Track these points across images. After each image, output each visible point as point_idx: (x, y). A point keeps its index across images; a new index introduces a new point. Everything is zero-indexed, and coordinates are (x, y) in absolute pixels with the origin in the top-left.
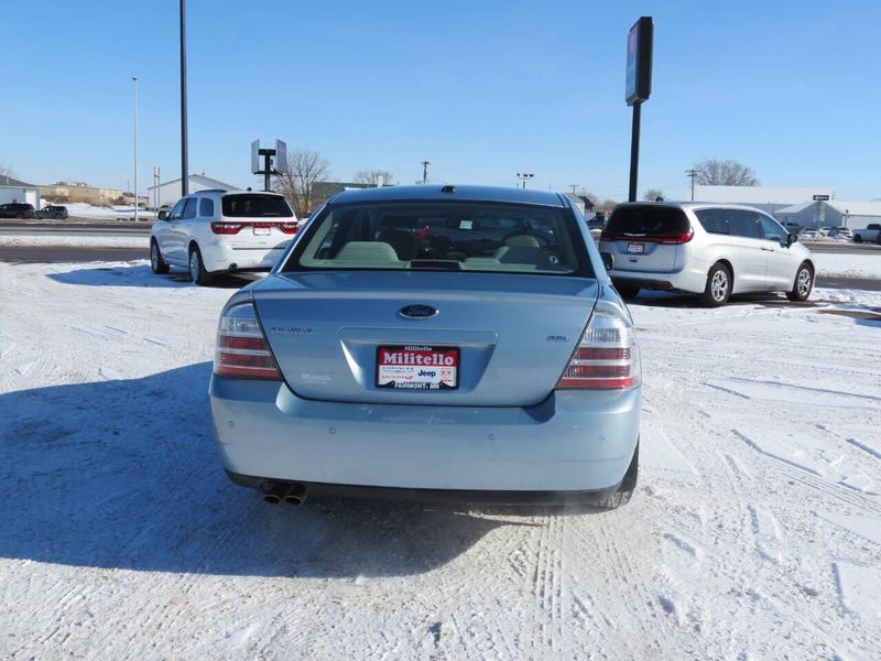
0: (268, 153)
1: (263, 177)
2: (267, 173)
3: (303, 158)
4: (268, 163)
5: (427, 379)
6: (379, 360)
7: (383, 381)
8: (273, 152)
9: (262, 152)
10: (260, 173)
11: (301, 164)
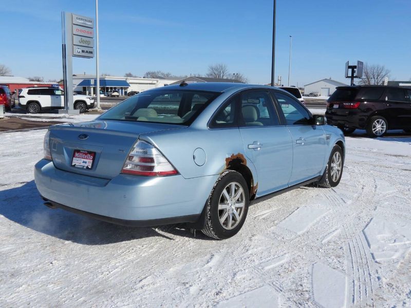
0: (353, 68)
1: (350, 79)
2: (352, 77)
3: (376, 68)
4: (353, 72)
5: (84, 164)
6: (74, 156)
7: (73, 164)
8: (355, 67)
9: (350, 67)
10: (348, 77)
11: (375, 71)
